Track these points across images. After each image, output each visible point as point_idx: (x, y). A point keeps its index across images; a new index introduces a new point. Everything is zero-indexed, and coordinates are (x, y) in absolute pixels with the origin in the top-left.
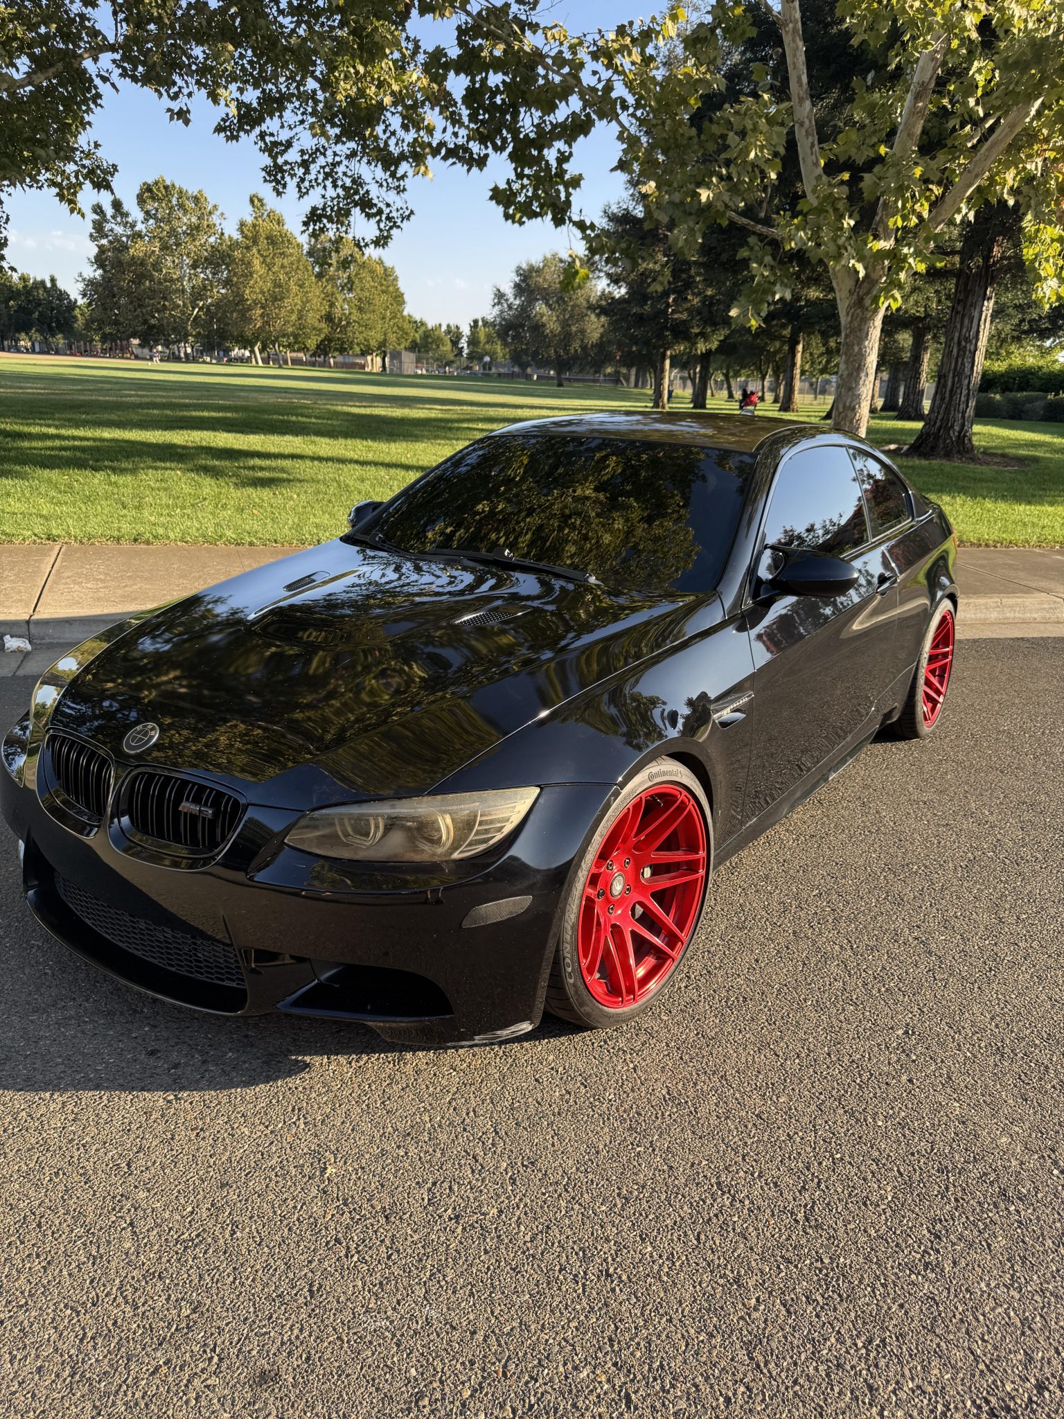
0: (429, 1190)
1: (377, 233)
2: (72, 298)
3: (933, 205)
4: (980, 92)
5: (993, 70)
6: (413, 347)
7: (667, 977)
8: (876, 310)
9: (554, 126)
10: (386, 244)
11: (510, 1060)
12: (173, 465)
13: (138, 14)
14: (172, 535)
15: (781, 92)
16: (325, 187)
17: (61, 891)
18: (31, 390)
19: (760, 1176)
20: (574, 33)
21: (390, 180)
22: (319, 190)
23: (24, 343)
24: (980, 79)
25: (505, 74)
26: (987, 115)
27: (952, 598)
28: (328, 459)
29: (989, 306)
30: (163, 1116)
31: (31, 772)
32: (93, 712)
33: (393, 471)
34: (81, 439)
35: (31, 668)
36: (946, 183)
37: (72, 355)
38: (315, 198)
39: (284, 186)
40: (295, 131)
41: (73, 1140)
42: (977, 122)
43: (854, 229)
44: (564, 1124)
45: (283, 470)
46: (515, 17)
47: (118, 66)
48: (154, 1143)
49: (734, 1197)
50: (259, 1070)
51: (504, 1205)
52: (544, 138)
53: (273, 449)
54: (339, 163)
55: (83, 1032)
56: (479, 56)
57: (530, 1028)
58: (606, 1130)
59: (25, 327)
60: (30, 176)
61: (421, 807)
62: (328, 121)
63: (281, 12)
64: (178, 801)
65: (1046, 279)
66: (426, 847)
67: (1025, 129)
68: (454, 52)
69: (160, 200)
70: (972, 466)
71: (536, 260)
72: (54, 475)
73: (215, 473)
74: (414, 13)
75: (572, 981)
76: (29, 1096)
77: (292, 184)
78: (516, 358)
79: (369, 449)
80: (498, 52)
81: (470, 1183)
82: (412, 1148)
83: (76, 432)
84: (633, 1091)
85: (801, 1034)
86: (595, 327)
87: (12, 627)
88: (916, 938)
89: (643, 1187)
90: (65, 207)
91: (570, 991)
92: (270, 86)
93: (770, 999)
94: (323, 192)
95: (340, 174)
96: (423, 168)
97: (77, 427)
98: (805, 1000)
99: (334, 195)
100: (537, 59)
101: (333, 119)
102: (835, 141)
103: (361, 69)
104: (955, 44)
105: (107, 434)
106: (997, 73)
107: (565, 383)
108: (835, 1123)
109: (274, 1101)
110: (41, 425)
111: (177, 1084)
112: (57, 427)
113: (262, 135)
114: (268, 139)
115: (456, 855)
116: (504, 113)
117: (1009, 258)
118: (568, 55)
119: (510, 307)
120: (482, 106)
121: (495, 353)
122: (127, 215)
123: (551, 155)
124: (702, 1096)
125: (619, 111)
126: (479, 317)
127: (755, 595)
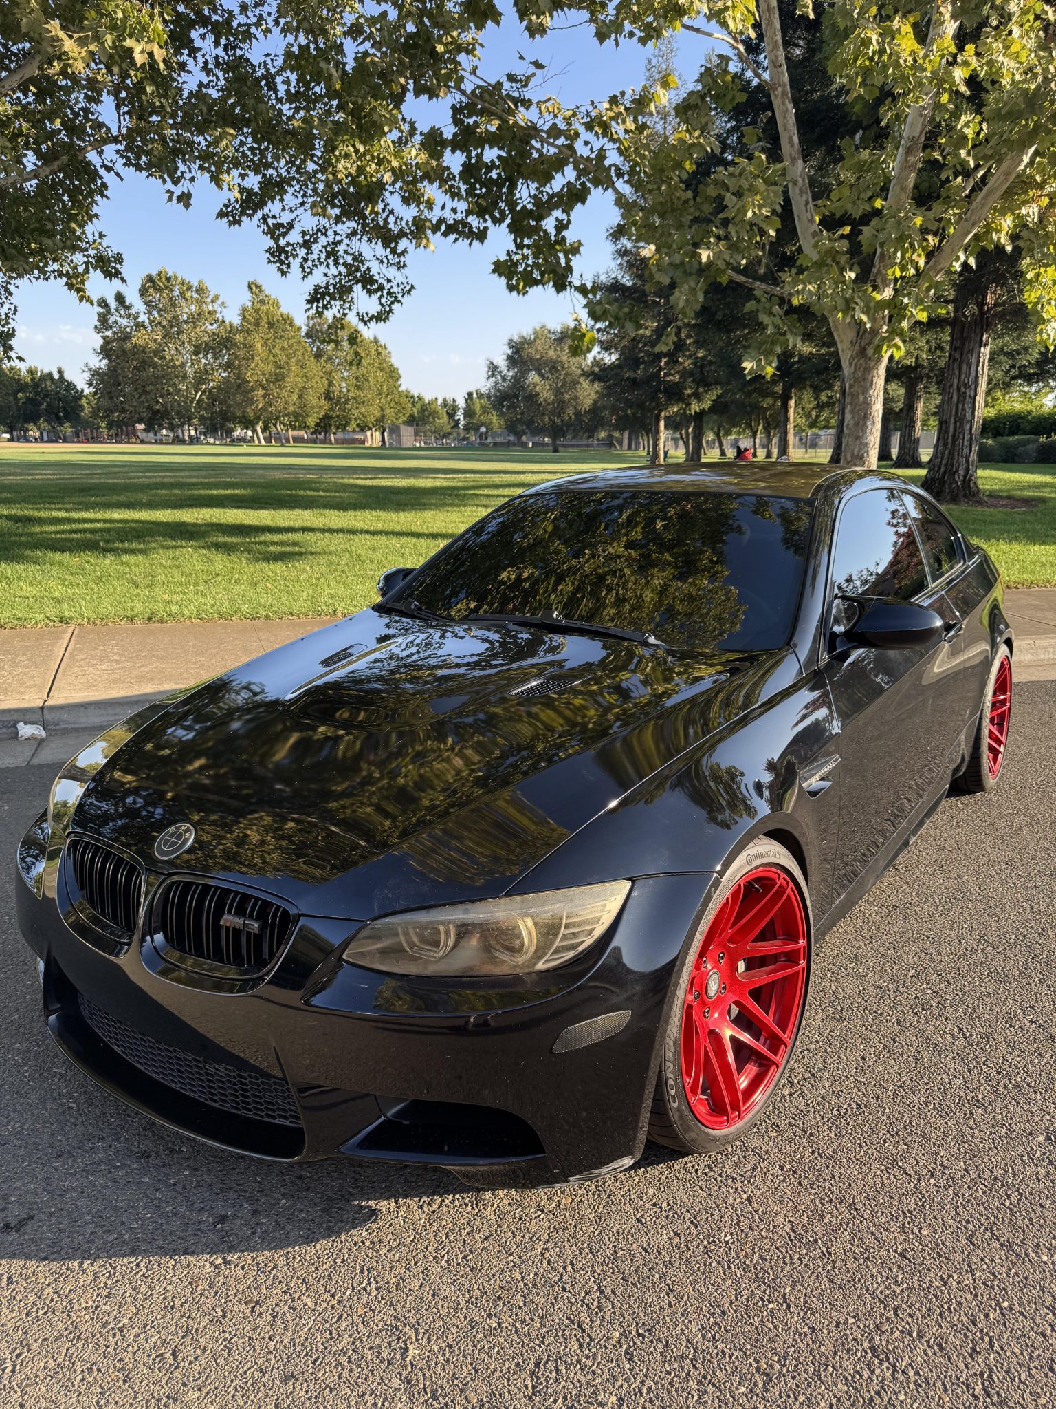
0: (532, 1373)
1: (379, 308)
2: (79, 388)
3: (929, 256)
4: (970, 145)
5: (980, 123)
6: (411, 421)
7: (772, 1087)
8: (879, 359)
9: (551, 197)
10: (387, 318)
11: (604, 1196)
12: (184, 543)
13: (141, 107)
14: (186, 612)
15: (775, 154)
16: (328, 266)
17: (85, 1014)
18: (39, 477)
19: (920, 1337)
20: (567, 106)
21: (390, 257)
22: (323, 269)
23: (33, 433)
24: (969, 132)
25: (501, 148)
26: (978, 166)
27: (1008, 642)
28: (339, 531)
29: (986, 352)
30: (211, 1286)
31: (51, 878)
32: (116, 810)
33: (403, 539)
34: (91, 521)
35: (47, 755)
36: (940, 233)
37: (79, 442)
38: (318, 278)
39: (289, 266)
40: (296, 213)
41: (107, 1323)
42: (968, 174)
43: (855, 281)
44: (679, 1275)
45: (295, 544)
46: (508, 95)
47: (122, 157)
48: (203, 1324)
49: (894, 1366)
50: (318, 1220)
51: (623, 1391)
52: (542, 208)
53: (283, 524)
54: (340, 242)
55: (114, 1180)
56: (475, 133)
57: (632, 1162)
58: (729, 1282)
59: (33, 418)
60: (38, 268)
61: (498, 911)
62: (328, 202)
63: (279, 100)
64: (219, 914)
65: (1049, 320)
66: (504, 957)
67: (1018, 176)
68: (449, 132)
69: (161, 290)
70: (979, 509)
71: (527, 331)
72: (66, 558)
73: (228, 549)
74: (410, 96)
75: (675, 1105)
76: (55, 1266)
77: (295, 264)
78: (511, 427)
79: (378, 519)
80: (493, 128)
81: (579, 1361)
82: (505, 1317)
83: (86, 515)
84: (751, 1228)
85: (930, 1145)
86: (588, 393)
87: (26, 715)
88: (1033, 1022)
89: (785, 1358)
90: (74, 295)
91: (674, 1116)
92: (271, 171)
93: (887, 1103)
94: (326, 270)
95: (341, 253)
96: (424, 241)
97: (87, 510)
98: (926, 1103)
99: (336, 273)
100: (532, 132)
101: (332, 200)
102: (828, 198)
103: (361, 148)
104: (945, 98)
105: (117, 515)
106: (985, 126)
107: (561, 449)
108: (992, 1260)
109: (339, 1261)
110: (51, 509)
111: (225, 1244)
112: (67, 510)
113: (264, 219)
114: (270, 221)
115: (541, 966)
116: (500, 186)
117: (1004, 303)
118: (563, 127)
119: (504, 379)
120: (478, 180)
121: (491, 423)
122: (129, 308)
123: (549, 224)
124: (832, 1232)
125: (615, 179)
126: (473, 390)
127: (831, 648)
